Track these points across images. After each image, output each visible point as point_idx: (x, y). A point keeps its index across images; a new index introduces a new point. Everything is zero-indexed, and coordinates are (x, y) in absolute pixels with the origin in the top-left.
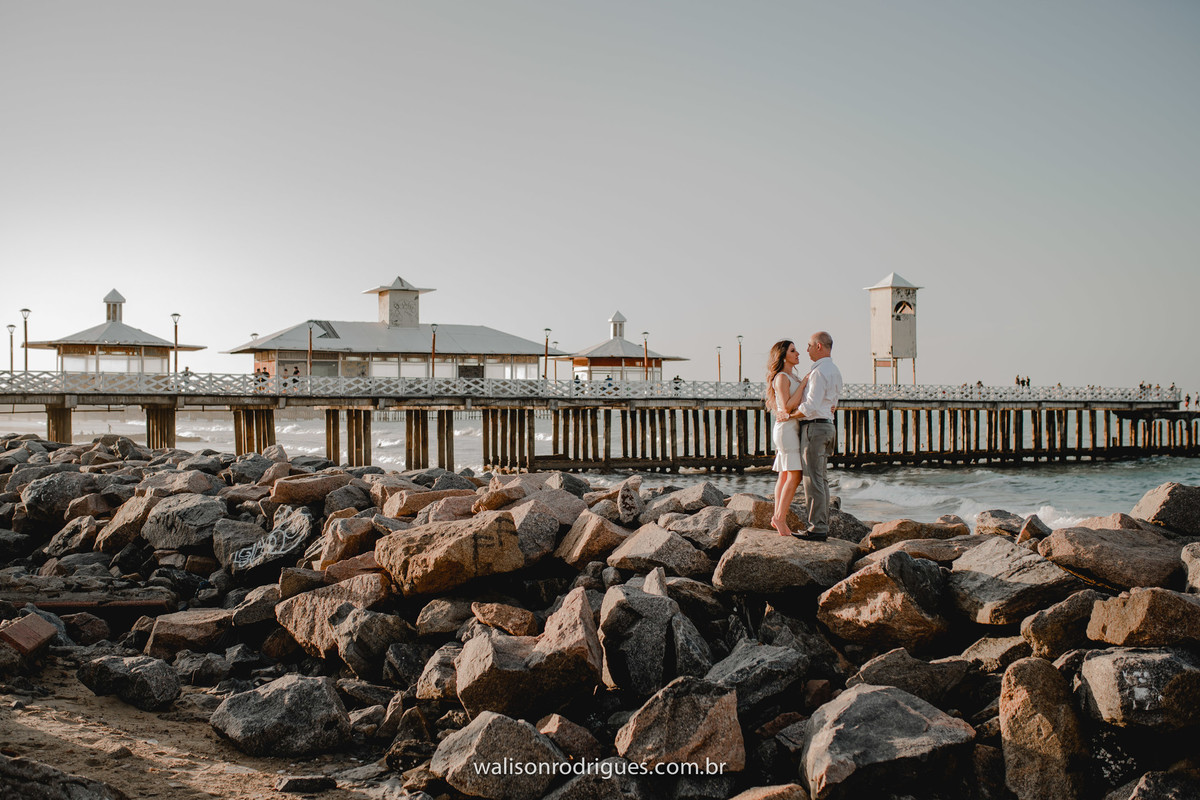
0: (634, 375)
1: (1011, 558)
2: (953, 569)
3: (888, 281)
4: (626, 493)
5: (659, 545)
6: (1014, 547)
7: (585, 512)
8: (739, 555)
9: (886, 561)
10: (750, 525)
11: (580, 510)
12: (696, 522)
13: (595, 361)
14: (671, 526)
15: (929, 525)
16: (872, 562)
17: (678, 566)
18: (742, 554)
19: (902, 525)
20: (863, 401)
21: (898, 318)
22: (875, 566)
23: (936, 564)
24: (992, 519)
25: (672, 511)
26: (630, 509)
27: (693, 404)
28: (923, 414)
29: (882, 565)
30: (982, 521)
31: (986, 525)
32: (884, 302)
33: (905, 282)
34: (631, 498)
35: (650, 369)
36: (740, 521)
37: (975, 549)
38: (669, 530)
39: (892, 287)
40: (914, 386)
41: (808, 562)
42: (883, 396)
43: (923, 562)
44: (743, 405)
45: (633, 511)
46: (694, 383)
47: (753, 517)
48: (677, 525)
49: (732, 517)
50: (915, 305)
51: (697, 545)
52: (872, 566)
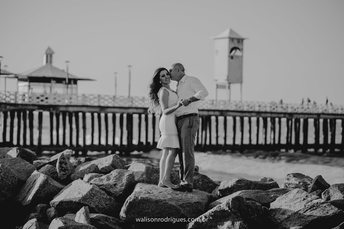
0: (59, 89)
1: (306, 201)
2: (271, 208)
3: (226, 33)
4: (62, 160)
5: (84, 193)
6: (308, 194)
7: (35, 172)
8: (137, 198)
9: (230, 202)
10: (143, 181)
11: (32, 171)
12: (108, 179)
13: (32, 79)
14: (92, 181)
15: (255, 182)
16: (220, 203)
17: (97, 206)
18: (139, 198)
19: (239, 181)
20: (208, 111)
21: (232, 58)
22: (223, 205)
23: (260, 205)
24: (294, 178)
25: (92, 172)
26: (65, 170)
27: (98, 110)
28: (246, 119)
29: (228, 204)
30: (288, 179)
31: (290, 182)
32: (224, 46)
33: (237, 34)
34: (66, 164)
35: (70, 86)
36: (136, 179)
37: (284, 196)
38: (91, 184)
39: (229, 38)
40: (241, 102)
41: (180, 203)
42: (221, 108)
43: (252, 203)
44: (130, 111)
45: (67, 172)
46: (99, 96)
47: (144, 176)
48: (96, 181)
49: (132, 176)
50: (242, 49)
51: (109, 193)
52: (221, 205)
